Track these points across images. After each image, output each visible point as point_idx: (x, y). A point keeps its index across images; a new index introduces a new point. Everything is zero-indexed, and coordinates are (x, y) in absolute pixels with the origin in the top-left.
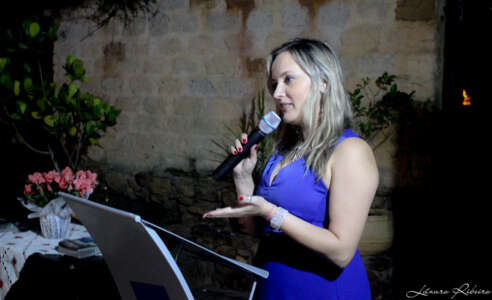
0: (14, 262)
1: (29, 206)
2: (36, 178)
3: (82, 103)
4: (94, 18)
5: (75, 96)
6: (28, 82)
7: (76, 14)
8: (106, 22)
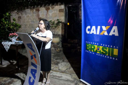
0: (9, 46)
1: (10, 38)
2: (10, 34)
3: (16, 24)
4: (16, 13)
5: (15, 23)
6: (7, 22)
7: (13, 12)
8: (18, 13)
